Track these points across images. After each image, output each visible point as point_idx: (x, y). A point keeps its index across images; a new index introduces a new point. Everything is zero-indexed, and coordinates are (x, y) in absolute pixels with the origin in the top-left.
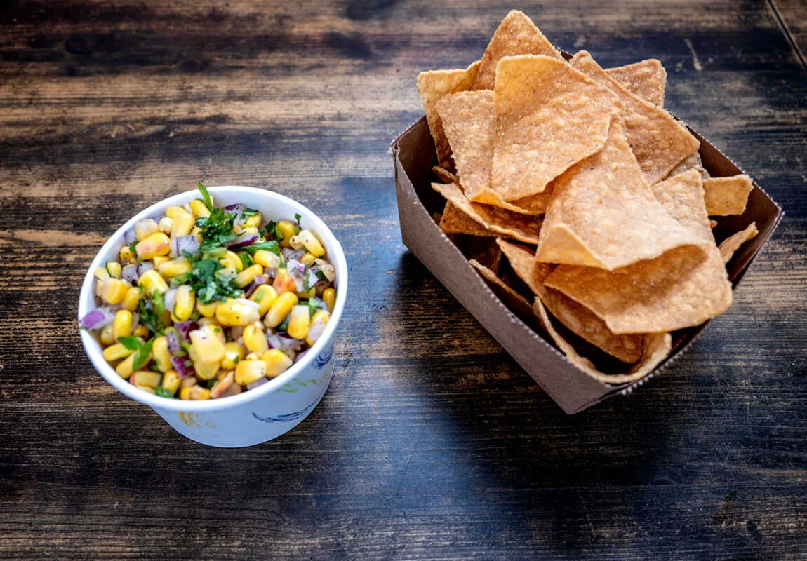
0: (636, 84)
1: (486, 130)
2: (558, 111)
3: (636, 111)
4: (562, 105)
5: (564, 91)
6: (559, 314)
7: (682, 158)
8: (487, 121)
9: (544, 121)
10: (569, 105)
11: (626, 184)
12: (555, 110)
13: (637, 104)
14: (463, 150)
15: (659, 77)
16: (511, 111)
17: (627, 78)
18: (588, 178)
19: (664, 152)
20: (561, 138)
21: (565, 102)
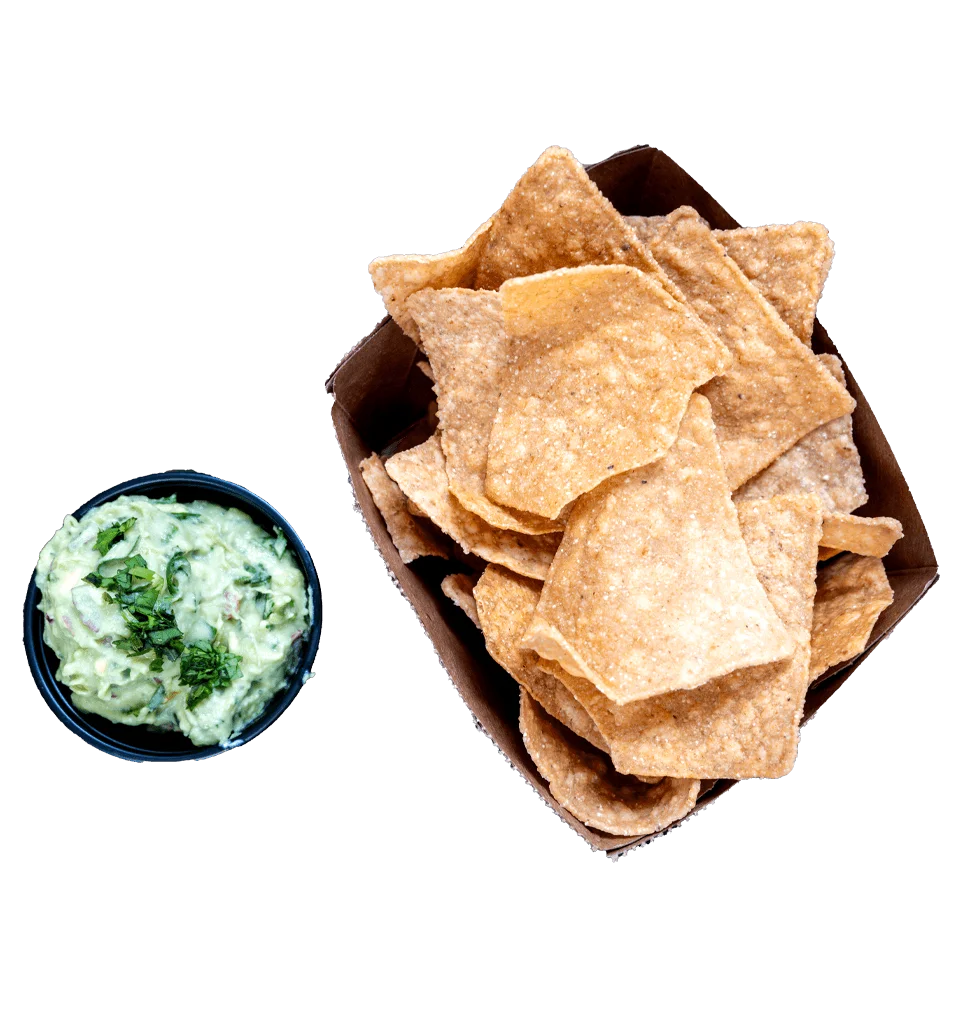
0: (776, 269)
1: (493, 353)
2: (612, 350)
3: (759, 334)
4: (619, 343)
5: (629, 317)
6: (555, 706)
7: (821, 423)
8: (496, 339)
9: (586, 365)
10: (631, 345)
11: (698, 507)
12: (607, 347)
13: (764, 320)
14: (452, 382)
15: (817, 263)
16: (535, 332)
17: (762, 253)
18: (636, 497)
19: (793, 411)
20: (608, 407)
21: (625, 339)
